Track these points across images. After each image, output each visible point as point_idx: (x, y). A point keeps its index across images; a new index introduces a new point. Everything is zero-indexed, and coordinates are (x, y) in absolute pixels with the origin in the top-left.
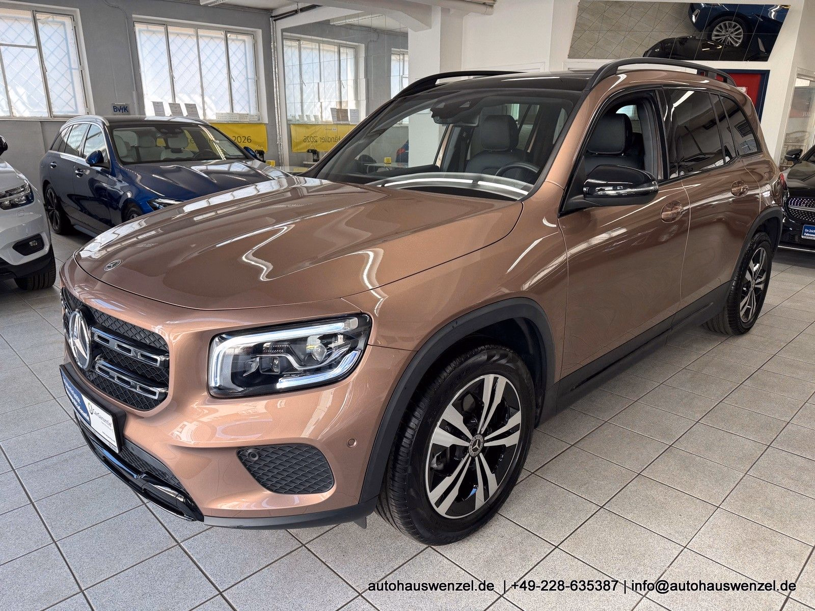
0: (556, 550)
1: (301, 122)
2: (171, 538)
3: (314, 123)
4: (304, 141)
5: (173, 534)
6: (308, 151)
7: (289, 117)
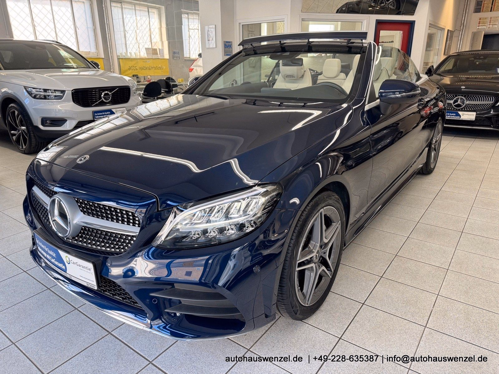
0: (363, 306)
1: (126, 57)
2: (103, 329)
3: (134, 58)
4: (129, 69)
5: (104, 327)
6: (133, 76)
7: (118, 54)
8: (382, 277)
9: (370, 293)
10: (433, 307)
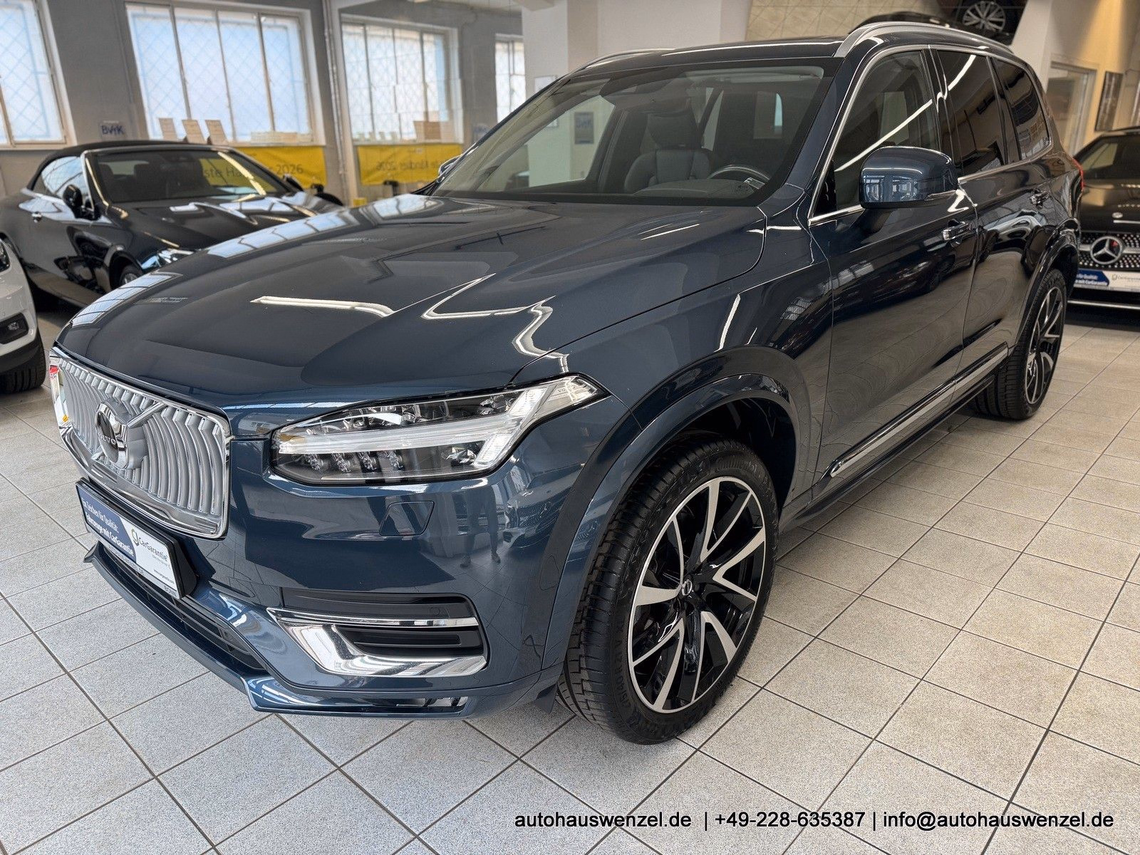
1: (372, 142)
3: (389, 143)
4: (379, 168)
6: (385, 182)
7: (356, 136)
8: (816, 638)
9: (782, 669)
10: (903, 704)
